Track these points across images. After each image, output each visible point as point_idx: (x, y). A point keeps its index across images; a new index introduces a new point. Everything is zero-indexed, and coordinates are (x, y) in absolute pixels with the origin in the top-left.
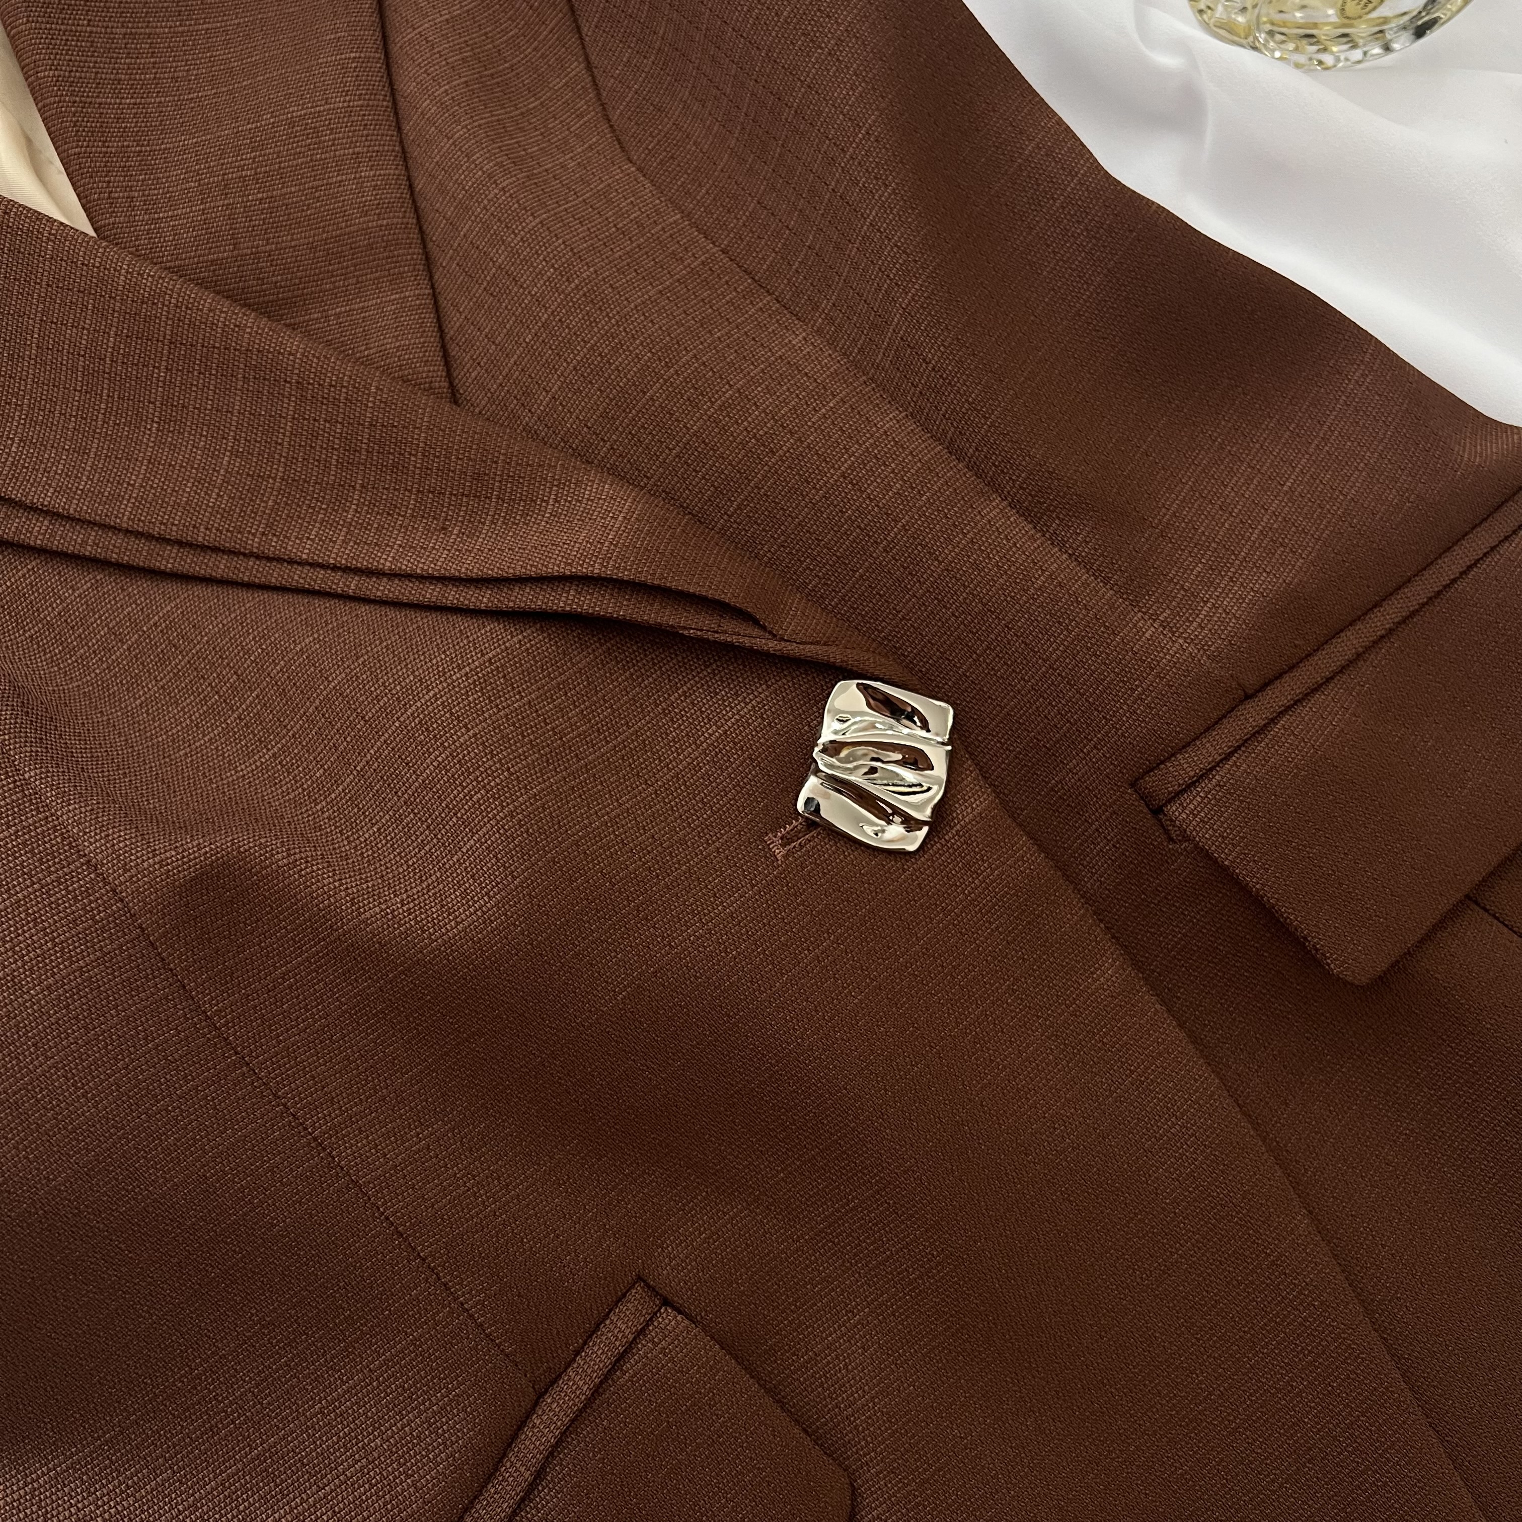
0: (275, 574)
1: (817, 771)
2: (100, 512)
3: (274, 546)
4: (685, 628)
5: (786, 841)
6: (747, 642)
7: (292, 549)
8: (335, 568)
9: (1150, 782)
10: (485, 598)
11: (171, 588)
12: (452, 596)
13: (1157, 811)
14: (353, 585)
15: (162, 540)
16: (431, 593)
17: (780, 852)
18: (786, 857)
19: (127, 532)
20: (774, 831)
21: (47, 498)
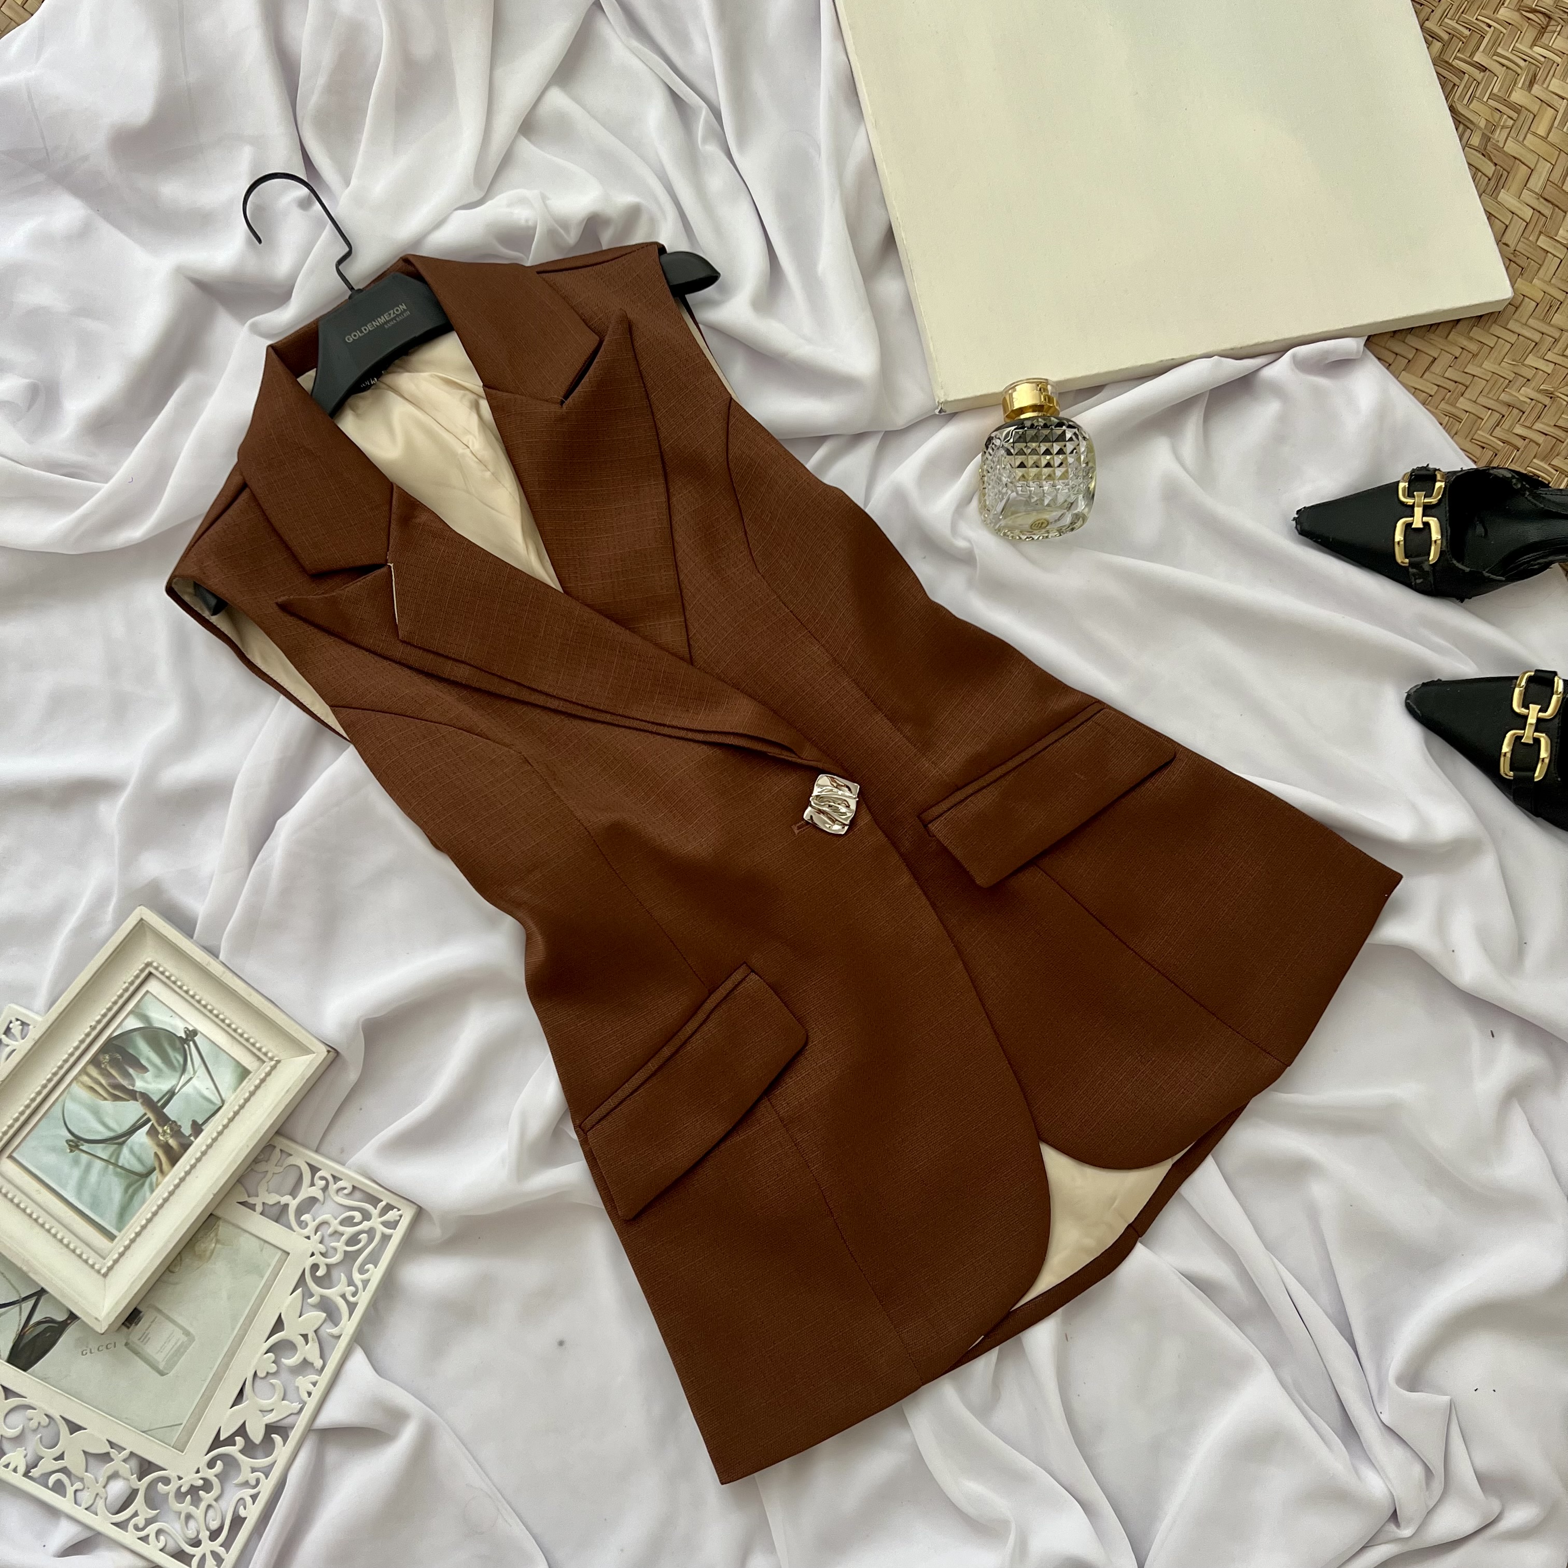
0: (628, 723)
1: (811, 806)
2: (566, 695)
3: (627, 713)
4: (770, 753)
5: (799, 828)
6: (790, 759)
7: (634, 714)
8: (649, 722)
9: (923, 816)
10: (700, 737)
11: (589, 724)
12: (690, 735)
13: (925, 826)
14: (655, 728)
15: (587, 707)
16: (682, 734)
17: (796, 832)
18: (798, 833)
19: (574, 703)
20: (795, 824)
21: (546, 689)
